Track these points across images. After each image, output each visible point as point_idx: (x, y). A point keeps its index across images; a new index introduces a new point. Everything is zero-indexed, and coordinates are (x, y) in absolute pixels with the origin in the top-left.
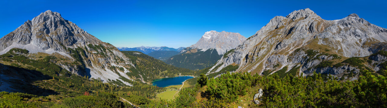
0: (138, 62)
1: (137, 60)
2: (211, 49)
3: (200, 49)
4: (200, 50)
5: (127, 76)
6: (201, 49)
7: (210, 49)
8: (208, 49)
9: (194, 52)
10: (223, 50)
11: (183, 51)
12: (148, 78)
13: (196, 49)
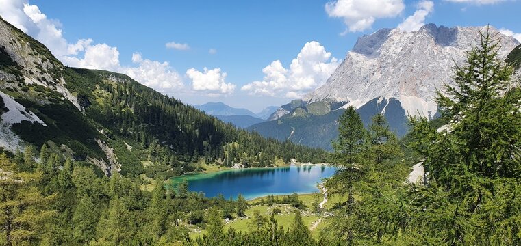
0: (105, 93)
1: (98, 86)
2: (380, 101)
3: (339, 100)
4: (341, 104)
5: (16, 139)
6: (345, 103)
7: (377, 99)
8: (368, 100)
9: (318, 113)
10: (423, 103)
11: (281, 115)
12: (146, 164)
13: (325, 102)
